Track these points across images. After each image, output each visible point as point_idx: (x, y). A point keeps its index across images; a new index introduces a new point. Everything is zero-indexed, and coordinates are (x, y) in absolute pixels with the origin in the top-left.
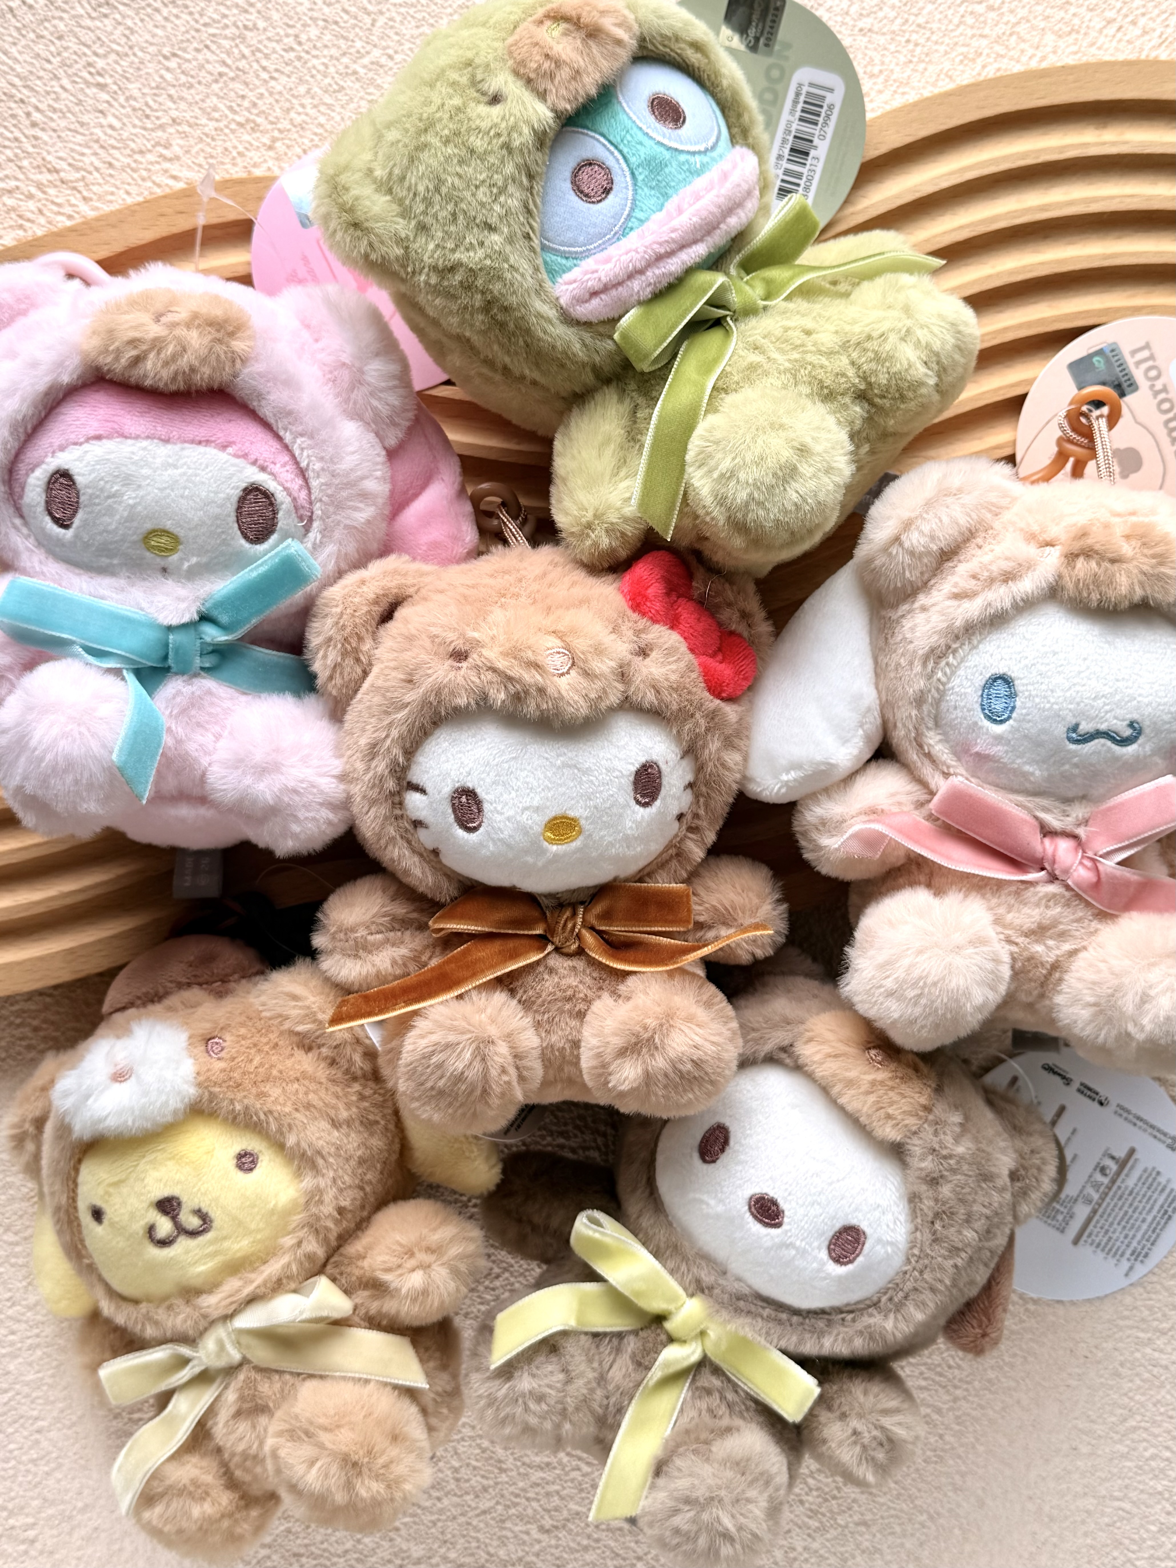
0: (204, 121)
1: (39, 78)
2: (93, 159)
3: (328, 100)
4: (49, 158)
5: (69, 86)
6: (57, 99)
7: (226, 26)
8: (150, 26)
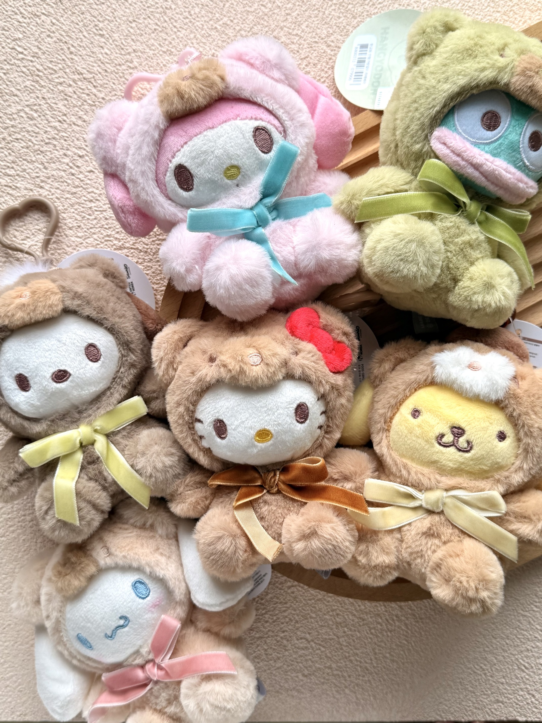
0: (148, 50)
1: (74, 32)
2: (98, 68)
3: (204, 41)
4: (78, 68)
5: (87, 35)
6: (82, 41)
7: (158, 8)
8: (123, 8)
